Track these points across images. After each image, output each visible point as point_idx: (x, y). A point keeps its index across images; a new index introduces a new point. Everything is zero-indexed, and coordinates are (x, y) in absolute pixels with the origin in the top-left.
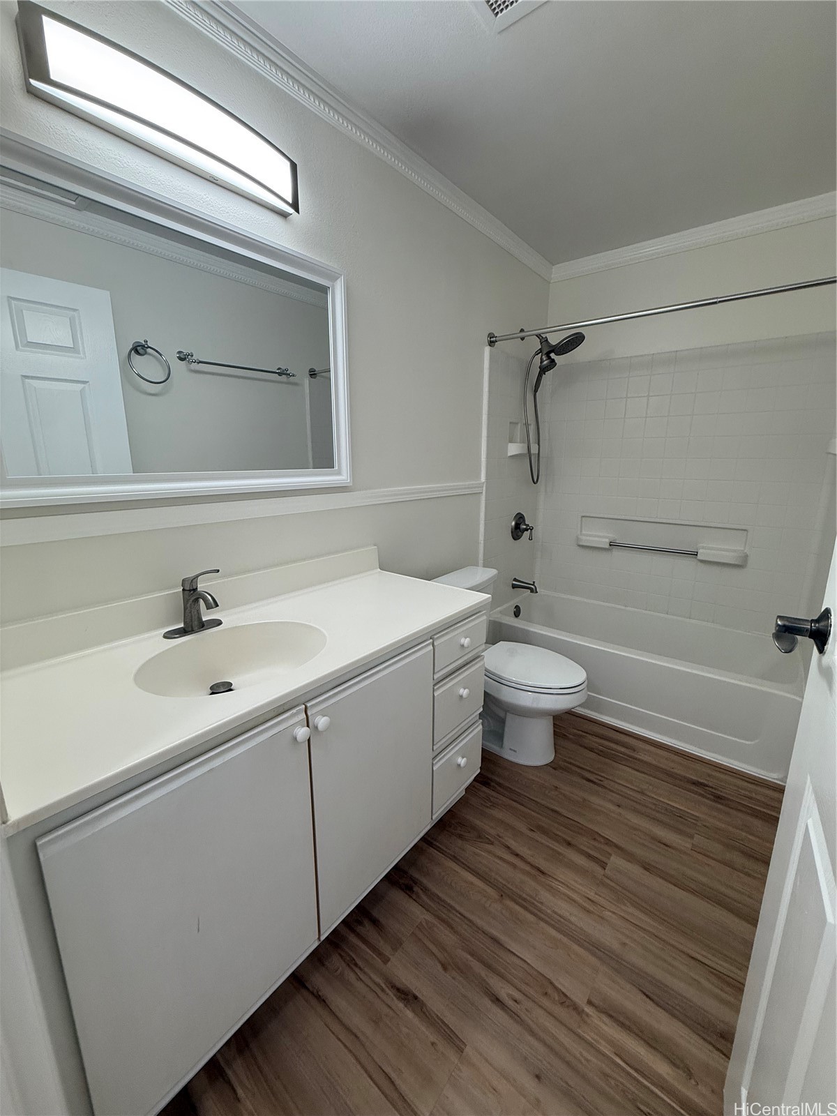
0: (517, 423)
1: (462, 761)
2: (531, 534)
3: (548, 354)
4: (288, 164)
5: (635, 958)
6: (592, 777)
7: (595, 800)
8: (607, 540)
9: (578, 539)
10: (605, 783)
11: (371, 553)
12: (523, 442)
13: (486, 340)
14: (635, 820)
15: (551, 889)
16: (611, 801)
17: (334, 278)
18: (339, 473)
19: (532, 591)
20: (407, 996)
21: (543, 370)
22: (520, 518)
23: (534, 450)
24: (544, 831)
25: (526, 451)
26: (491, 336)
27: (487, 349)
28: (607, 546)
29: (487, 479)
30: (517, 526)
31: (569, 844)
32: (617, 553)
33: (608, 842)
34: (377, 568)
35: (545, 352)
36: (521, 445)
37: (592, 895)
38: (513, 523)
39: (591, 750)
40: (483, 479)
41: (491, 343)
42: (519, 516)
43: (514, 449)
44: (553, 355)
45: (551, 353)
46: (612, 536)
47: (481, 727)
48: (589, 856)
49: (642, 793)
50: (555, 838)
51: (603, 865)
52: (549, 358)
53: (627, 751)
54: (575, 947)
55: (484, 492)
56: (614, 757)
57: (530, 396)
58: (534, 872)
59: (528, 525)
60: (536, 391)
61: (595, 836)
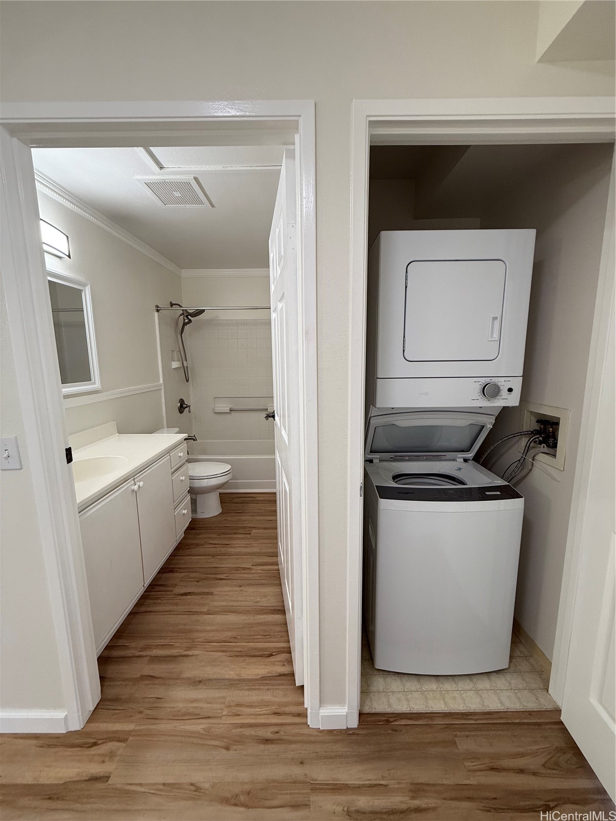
0: (174, 351)
1: (185, 512)
2: (189, 409)
3: (187, 316)
4: (65, 237)
5: (264, 550)
6: (239, 511)
7: (243, 518)
8: (229, 408)
9: (214, 409)
10: (245, 511)
11: (112, 426)
12: (179, 361)
13: (155, 308)
14: (259, 518)
15: (233, 547)
16: (249, 516)
17: (85, 285)
18: (94, 383)
19: (194, 440)
20: (185, 594)
21: (185, 324)
22: (182, 402)
23: (185, 365)
24: (223, 534)
25: (182, 366)
26: (157, 306)
27: (156, 314)
28: (229, 411)
29: (164, 381)
30: (181, 406)
31: (236, 533)
32: (233, 414)
33: (250, 527)
34: (116, 434)
35: (185, 315)
36: (179, 362)
37: (248, 543)
38: (179, 405)
39: (237, 503)
40: (161, 382)
41: (158, 311)
42: (181, 400)
43: (175, 365)
44: (189, 317)
45: (189, 316)
46: (230, 406)
47: (189, 497)
48: (244, 534)
49: (260, 509)
50: (230, 534)
51: (250, 534)
52: (188, 318)
53: (253, 499)
54: (244, 556)
55: (163, 389)
56: (248, 503)
57: (179, 337)
58: (224, 545)
59: (187, 405)
60: (182, 333)
61: (245, 528)
